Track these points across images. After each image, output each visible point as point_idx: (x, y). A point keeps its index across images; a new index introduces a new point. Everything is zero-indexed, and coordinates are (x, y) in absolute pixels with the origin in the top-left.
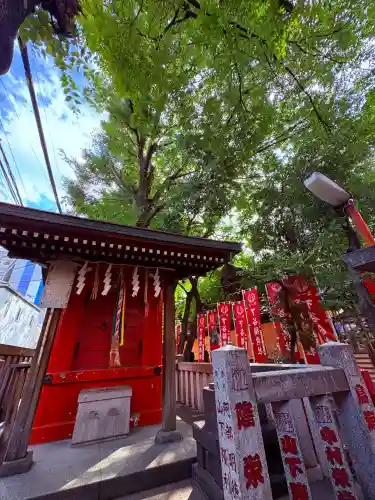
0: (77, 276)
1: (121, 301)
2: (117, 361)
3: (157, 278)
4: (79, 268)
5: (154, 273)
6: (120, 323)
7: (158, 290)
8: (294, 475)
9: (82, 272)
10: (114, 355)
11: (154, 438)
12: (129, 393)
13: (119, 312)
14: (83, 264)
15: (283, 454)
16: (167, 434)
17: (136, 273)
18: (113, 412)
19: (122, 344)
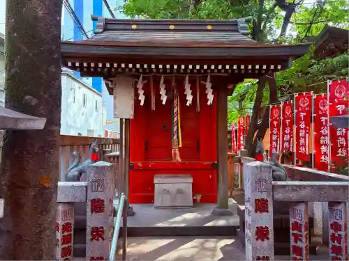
0: (136, 90)
1: (176, 110)
2: (178, 158)
3: (208, 85)
4: (137, 83)
5: (206, 81)
6: (178, 129)
7: (211, 97)
8: (296, 242)
9: (140, 86)
10: (175, 154)
11: (212, 211)
12: (191, 180)
13: (176, 119)
14: (138, 77)
15: (291, 231)
16: (221, 210)
17: (187, 82)
18: (180, 192)
19: (181, 146)
